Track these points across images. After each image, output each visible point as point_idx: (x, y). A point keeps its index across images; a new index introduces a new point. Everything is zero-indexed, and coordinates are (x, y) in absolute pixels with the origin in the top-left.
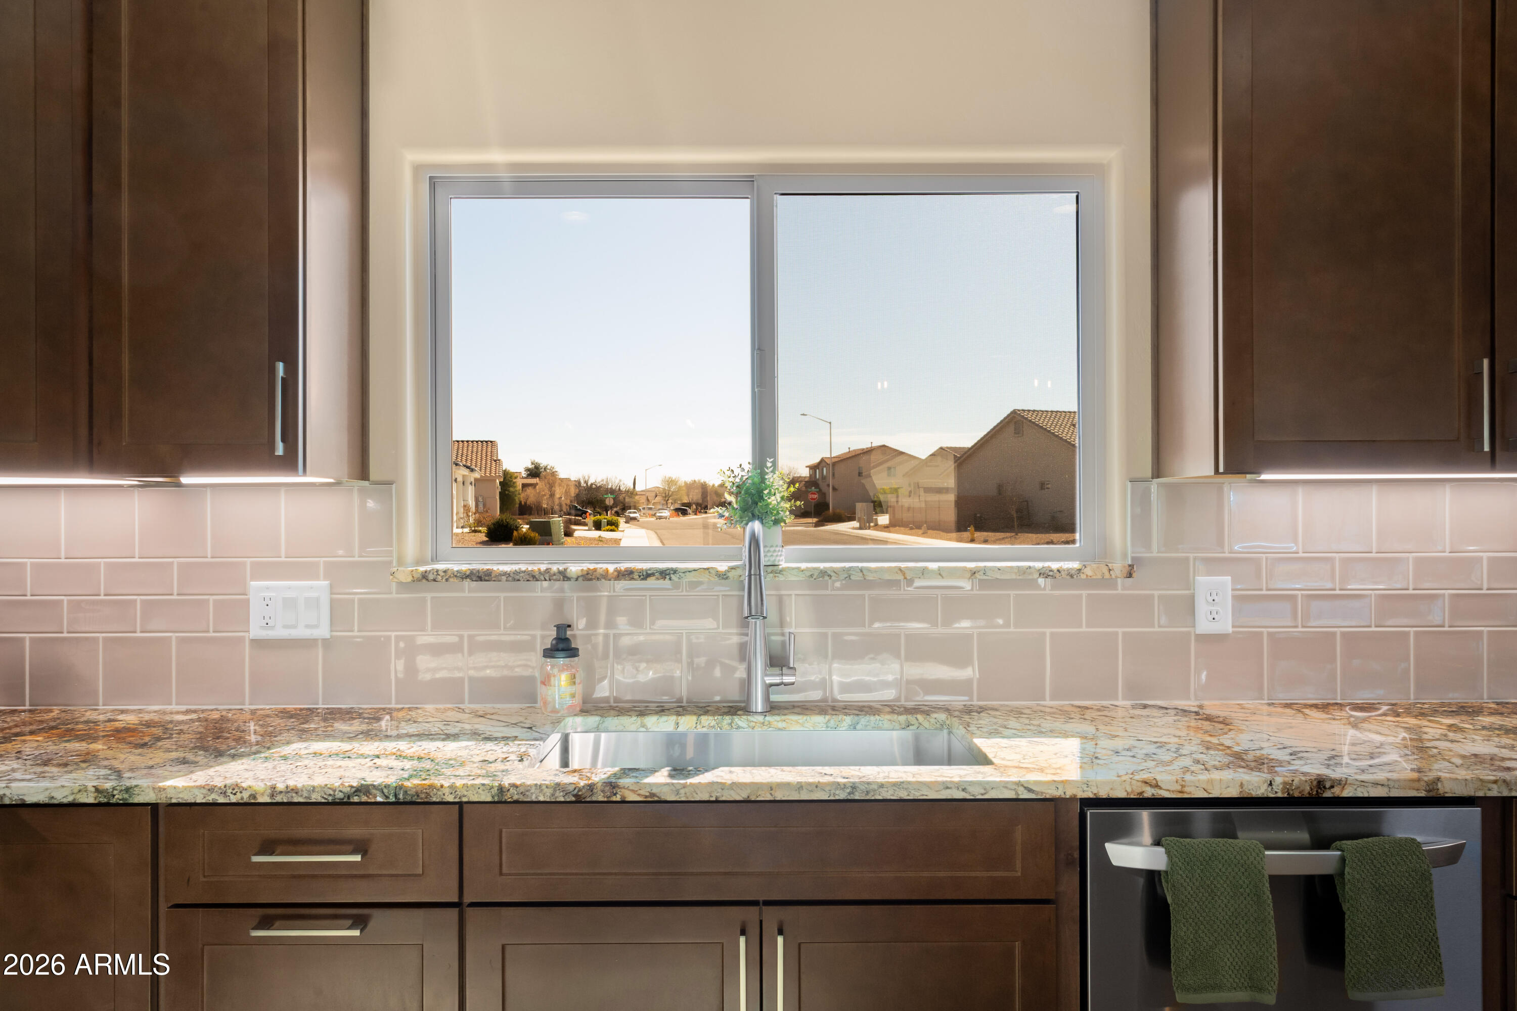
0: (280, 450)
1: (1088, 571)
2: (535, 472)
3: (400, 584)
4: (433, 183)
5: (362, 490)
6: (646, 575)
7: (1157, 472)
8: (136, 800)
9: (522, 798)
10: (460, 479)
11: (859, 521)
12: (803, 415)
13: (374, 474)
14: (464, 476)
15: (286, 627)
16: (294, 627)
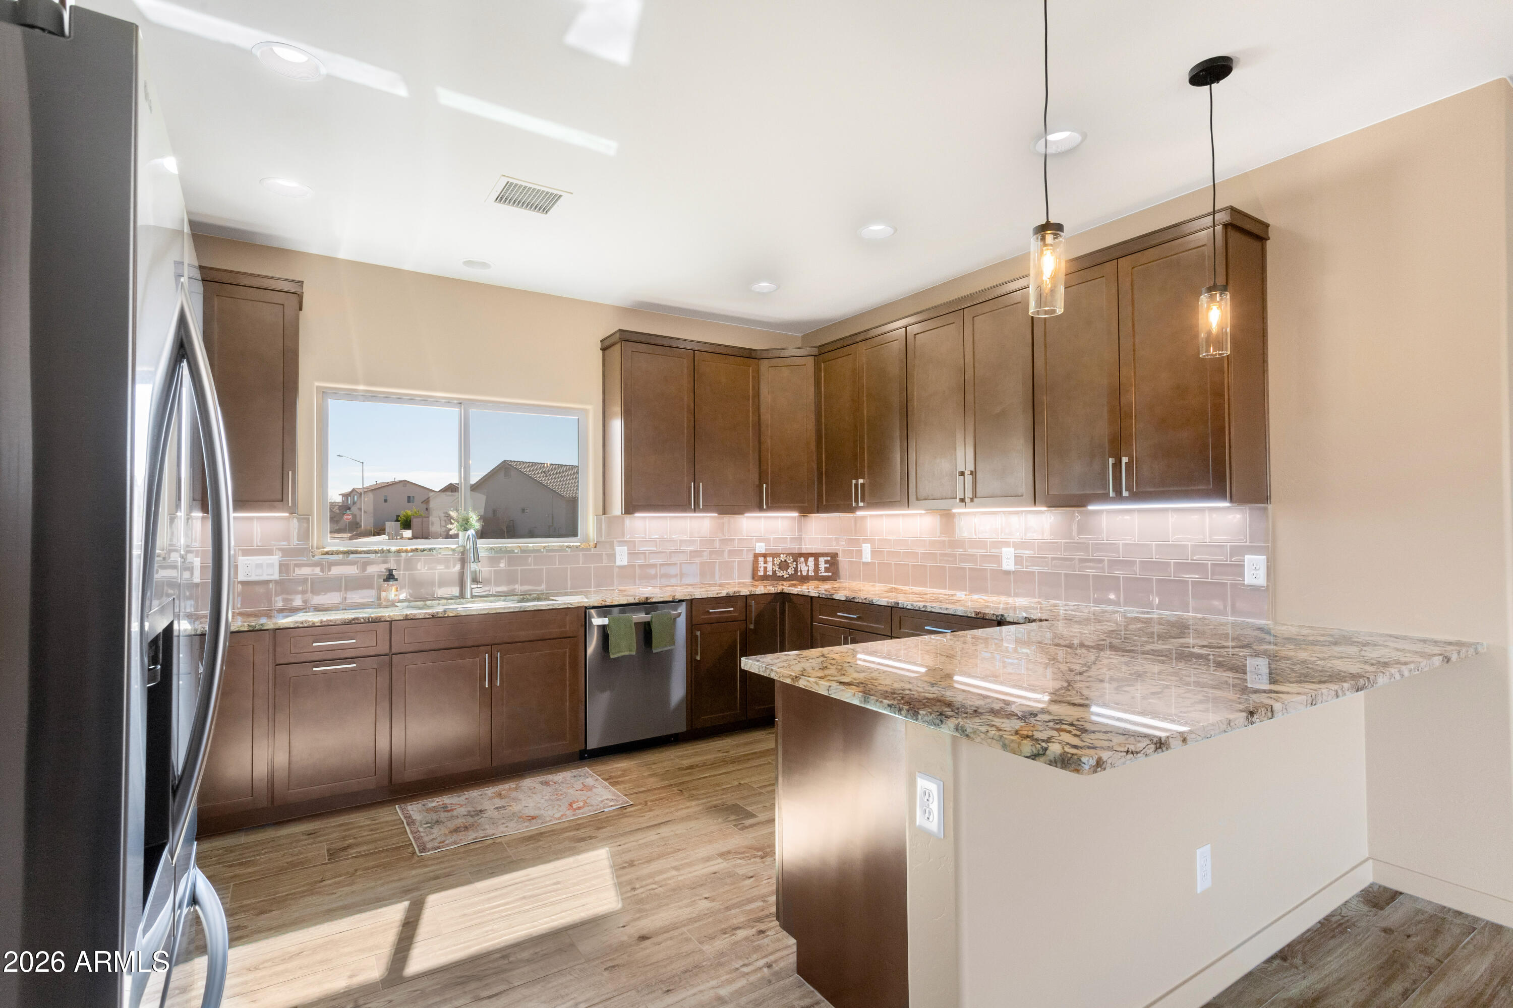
0: (290, 503)
1: (582, 546)
4: (324, 393)
5: (298, 518)
6: (423, 550)
7: (604, 513)
8: (265, 628)
9: (414, 618)
11: (388, 535)
12: (340, 456)
15: (258, 576)
16: (262, 575)
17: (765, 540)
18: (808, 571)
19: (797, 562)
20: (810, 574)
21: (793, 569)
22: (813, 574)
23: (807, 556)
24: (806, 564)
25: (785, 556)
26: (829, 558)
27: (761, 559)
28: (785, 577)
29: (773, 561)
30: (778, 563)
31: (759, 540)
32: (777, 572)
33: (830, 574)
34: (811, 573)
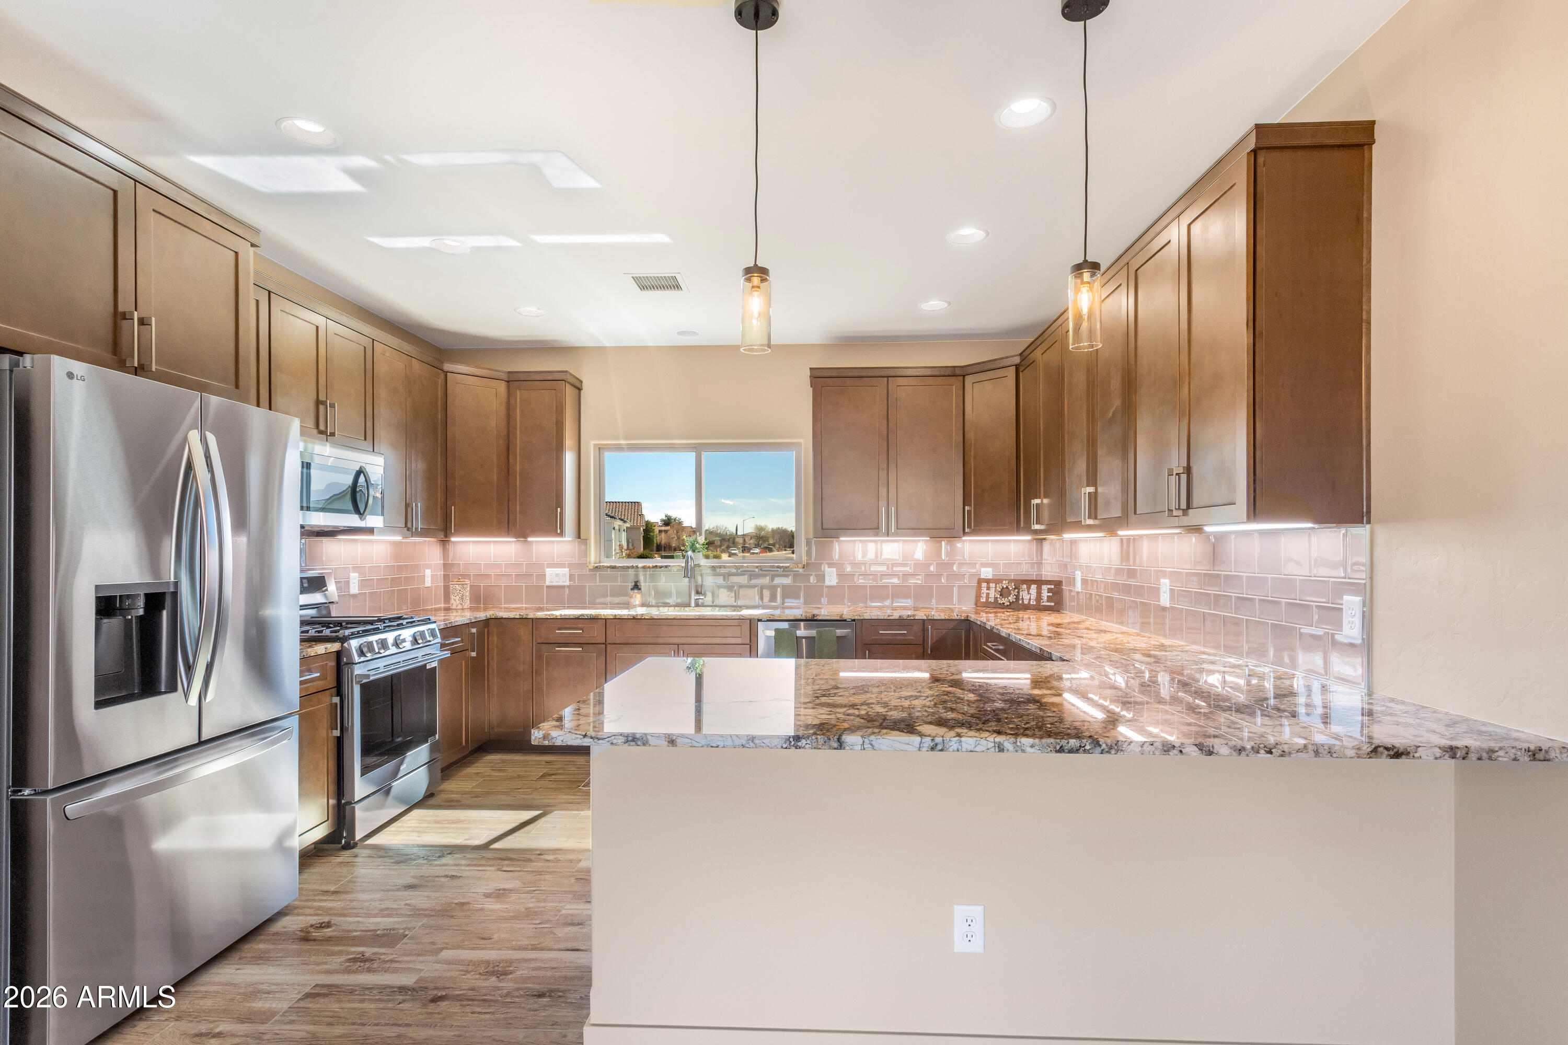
0: (559, 532)
1: (792, 567)
2: (668, 522)
3: (590, 569)
4: (599, 449)
5: (579, 542)
6: (661, 567)
10: (617, 527)
13: (582, 537)
14: (619, 525)
15: (557, 582)
16: (559, 582)
17: (994, 566)
18: (1030, 599)
19: (1019, 589)
20: (1031, 603)
21: (1015, 597)
22: (1035, 603)
23: (1029, 582)
24: (1028, 591)
25: (1007, 582)
26: (1053, 587)
27: (984, 585)
28: (1006, 604)
29: (996, 587)
30: (1000, 590)
31: (984, 565)
32: (999, 599)
33: (1053, 604)
34: (1033, 602)
